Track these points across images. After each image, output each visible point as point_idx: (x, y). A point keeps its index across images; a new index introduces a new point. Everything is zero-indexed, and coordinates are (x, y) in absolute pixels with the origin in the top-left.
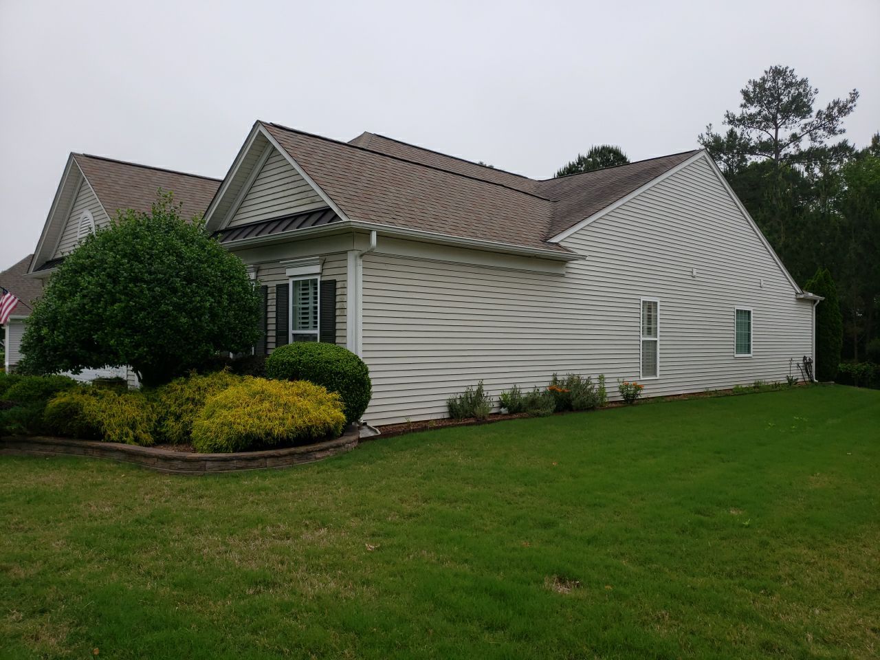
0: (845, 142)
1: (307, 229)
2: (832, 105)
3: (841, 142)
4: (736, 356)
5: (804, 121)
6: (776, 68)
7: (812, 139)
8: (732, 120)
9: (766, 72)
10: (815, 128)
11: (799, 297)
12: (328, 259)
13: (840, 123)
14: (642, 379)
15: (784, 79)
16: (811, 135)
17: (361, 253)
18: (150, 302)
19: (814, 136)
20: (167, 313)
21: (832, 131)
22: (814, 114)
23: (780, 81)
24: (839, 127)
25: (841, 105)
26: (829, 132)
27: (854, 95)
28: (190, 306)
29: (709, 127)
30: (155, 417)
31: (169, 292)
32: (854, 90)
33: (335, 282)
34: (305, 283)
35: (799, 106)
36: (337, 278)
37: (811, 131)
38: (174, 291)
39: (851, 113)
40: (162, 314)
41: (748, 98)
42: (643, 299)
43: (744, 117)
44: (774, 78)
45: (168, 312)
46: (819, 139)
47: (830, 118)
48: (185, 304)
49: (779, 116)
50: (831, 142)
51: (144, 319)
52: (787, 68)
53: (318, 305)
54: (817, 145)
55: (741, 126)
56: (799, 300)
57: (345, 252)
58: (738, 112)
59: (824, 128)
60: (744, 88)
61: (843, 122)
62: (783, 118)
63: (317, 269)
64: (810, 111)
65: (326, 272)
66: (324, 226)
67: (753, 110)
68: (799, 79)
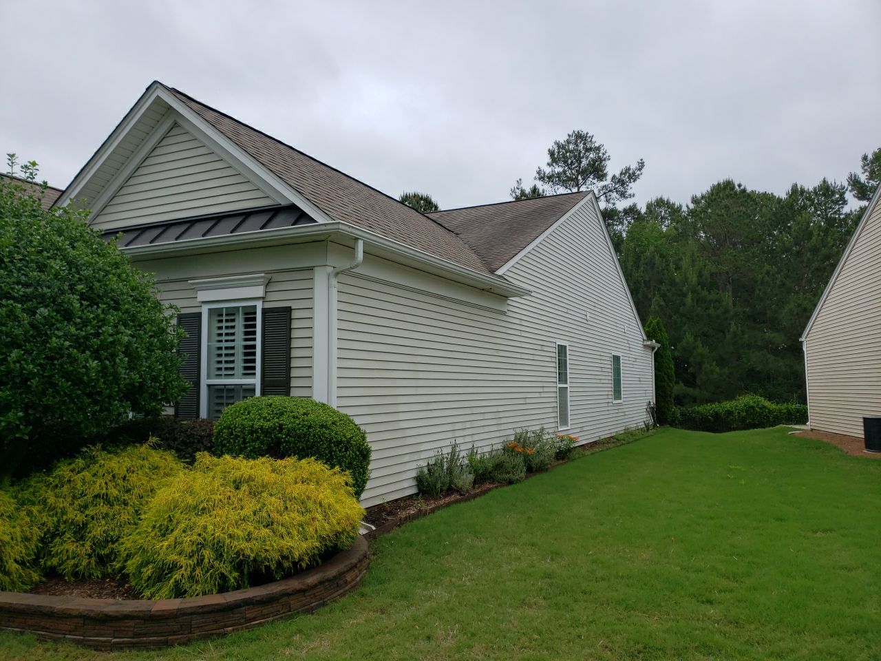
0: (635, 205)
1: (251, 232)
2: (624, 171)
3: (632, 205)
4: (615, 402)
5: (602, 184)
6: (578, 132)
7: (607, 201)
8: (542, 177)
9: (569, 136)
10: (610, 191)
11: (645, 343)
12: (276, 277)
13: (629, 188)
14: (560, 430)
15: (585, 144)
16: (606, 197)
17: (338, 270)
18: (26, 332)
19: (609, 197)
20: (59, 350)
21: (623, 195)
22: (609, 177)
23: (581, 146)
24: (629, 192)
25: (631, 172)
26: (621, 195)
27: (641, 165)
28: (95, 341)
29: (519, 182)
30: (37, 532)
31: (59, 317)
32: (641, 160)
33: (289, 310)
34: (232, 313)
35: (596, 169)
36: (294, 305)
37: (607, 191)
38: (68, 315)
39: (638, 180)
40: (49, 354)
41: (554, 158)
42: (558, 343)
43: (553, 175)
44: (576, 141)
45: (61, 349)
46: (612, 201)
47: (622, 183)
48: (87, 338)
49: (580, 178)
50: (622, 205)
51: (19, 362)
52: (587, 133)
53: (258, 343)
54: (611, 206)
55: (550, 183)
56: (645, 346)
57: (311, 269)
58: (548, 170)
59: (617, 191)
60: (551, 148)
61: (633, 187)
62: (583, 179)
63: (259, 291)
64: (605, 175)
65: (271, 297)
66: (282, 229)
67: (558, 169)
68: (597, 145)
